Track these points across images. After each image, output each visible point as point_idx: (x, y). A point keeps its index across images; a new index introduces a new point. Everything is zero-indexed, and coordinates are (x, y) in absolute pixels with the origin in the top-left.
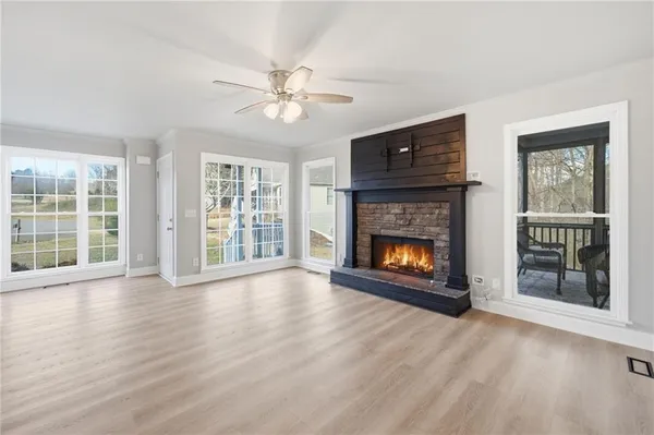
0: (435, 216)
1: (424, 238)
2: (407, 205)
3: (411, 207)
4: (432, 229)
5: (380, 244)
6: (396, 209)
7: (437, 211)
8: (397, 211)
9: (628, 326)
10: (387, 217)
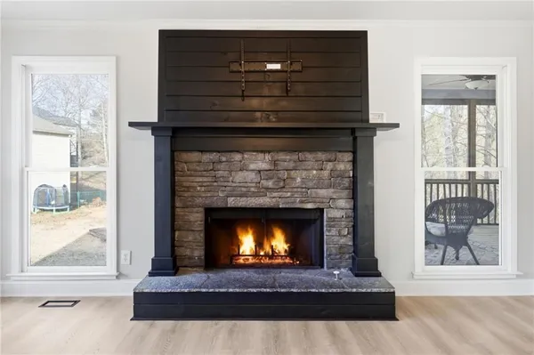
0: (326, 173)
1: (310, 206)
2: (282, 156)
3: (286, 159)
4: (323, 192)
5: (222, 224)
6: (261, 162)
7: (330, 166)
8: (264, 166)
9: (518, 276)
10: (239, 177)
